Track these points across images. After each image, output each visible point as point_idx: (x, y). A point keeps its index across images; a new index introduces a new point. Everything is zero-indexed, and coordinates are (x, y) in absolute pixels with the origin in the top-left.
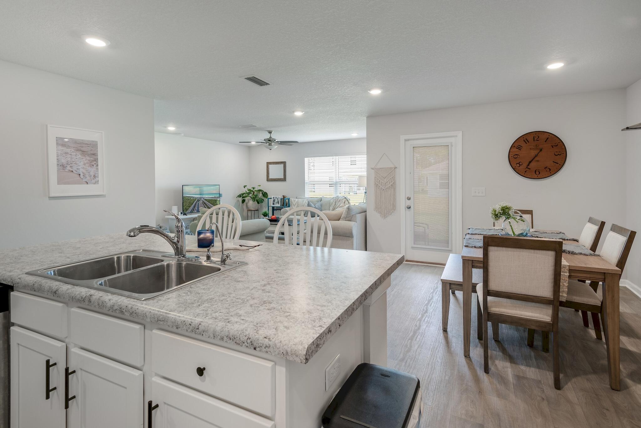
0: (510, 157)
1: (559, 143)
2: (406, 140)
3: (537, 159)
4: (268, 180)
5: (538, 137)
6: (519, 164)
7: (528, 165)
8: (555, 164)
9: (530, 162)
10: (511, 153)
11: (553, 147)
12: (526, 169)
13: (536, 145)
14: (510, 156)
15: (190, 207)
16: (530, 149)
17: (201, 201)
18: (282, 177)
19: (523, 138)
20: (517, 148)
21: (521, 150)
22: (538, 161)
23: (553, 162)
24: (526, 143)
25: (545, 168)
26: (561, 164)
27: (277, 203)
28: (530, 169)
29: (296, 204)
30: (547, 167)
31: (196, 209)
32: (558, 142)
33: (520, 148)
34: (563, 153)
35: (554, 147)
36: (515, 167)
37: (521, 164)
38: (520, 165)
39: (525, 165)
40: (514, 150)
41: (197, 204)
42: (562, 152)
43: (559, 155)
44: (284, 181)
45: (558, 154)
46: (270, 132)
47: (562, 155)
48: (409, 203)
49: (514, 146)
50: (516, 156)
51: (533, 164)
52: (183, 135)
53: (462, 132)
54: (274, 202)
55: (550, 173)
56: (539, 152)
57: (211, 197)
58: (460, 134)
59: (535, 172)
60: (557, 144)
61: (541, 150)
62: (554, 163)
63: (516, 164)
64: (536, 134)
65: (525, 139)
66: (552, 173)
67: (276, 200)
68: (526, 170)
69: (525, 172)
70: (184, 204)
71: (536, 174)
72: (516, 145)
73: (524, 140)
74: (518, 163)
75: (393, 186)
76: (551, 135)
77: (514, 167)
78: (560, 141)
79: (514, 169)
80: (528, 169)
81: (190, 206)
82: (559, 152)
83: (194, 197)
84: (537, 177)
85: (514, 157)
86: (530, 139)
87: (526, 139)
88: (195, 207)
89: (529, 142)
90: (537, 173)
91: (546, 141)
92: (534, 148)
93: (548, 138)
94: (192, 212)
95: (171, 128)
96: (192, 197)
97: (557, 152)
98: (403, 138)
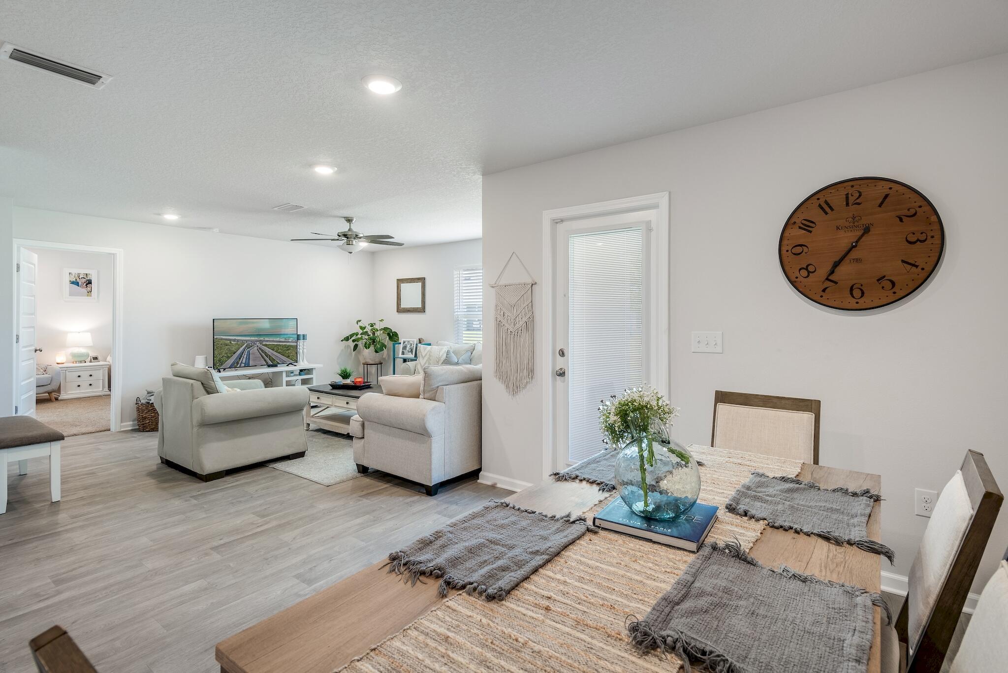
0: (784, 252)
1: (920, 207)
2: (557, 222)
3: (854, 255)
4: (400, 310)
5: (860, 196)
6: (807, 269)
7: (832, 272)
8: (909, 267)
9: (836, 265)
10: (785, 242)
11: (901, 220)
12: (823, 282)
13: (854, 218)
14: (784, 249)
15: (228, 358)
16: (838, 228)
17: (256, 348)
18: (420, 305)
19: (818, 199)
20: (800, 228)
21: (810, 232)
22: (858, 260)
23: (903, 261)
24: (826, 213)
25: (878, 280)
26: (928, 268)
27: (409, 352)
28: (836, 283)
29: (426, 355)
30: (884, 277)
31: (244, 362)
32: (918, 204)
33: (809, 226)
34: (932, 237)
35: (904, 219)
36: (797, 278)
37: (811, 269)
38: (809, 272)
39: (823, 272)
40: (795, 232)
41: (246, 352)
42: (930, 234)
43: (921, 241)
44: (421, 312)
45: (918, 240)
46: (349, 220)
47: (929, 242)
48: (560, 363)
49: (795, 223)
50: (798, 250)
51: (845, 271)
52: (216, 230)
53: (670, 193)
54: (404, 351)
55: (894, 293)
56: (862, 236)
57: (278, 340)
58: (663, 199)
59: (852, 289)
60: (912, 211)
61: (867, 230)
62: (906, 265)
63: (800, 270)
64: (852, 186)
65: (822, 202)
66: (900, 294)
67: (408, 346)
68: (825, 285)
69: (824, 291)
70: (216, 352)
71: (853, 297)
72: (798, 219)
73: (820, 206)
74: (803, 268)
75: (530, 325)
76: (896, 187)
77: (793, 279)
78: (924, 203)
79: (793, 283)
80: (828, 284)
81: (229, 355)
82: (922, 233)
83: (238, 340)
84: (857, 306)
85: (794, 251)
86: (837, 200)
87: (826, 202)
88: (240, 359)
89: (832, 209)
90: (857, 293)
91: (880, 206)
92: (847, 224)
93: (886, 196)
94: (233, 366)
95: (171, 217)
96: (234, 340)
97: (914, 234)
98: (548, 216)
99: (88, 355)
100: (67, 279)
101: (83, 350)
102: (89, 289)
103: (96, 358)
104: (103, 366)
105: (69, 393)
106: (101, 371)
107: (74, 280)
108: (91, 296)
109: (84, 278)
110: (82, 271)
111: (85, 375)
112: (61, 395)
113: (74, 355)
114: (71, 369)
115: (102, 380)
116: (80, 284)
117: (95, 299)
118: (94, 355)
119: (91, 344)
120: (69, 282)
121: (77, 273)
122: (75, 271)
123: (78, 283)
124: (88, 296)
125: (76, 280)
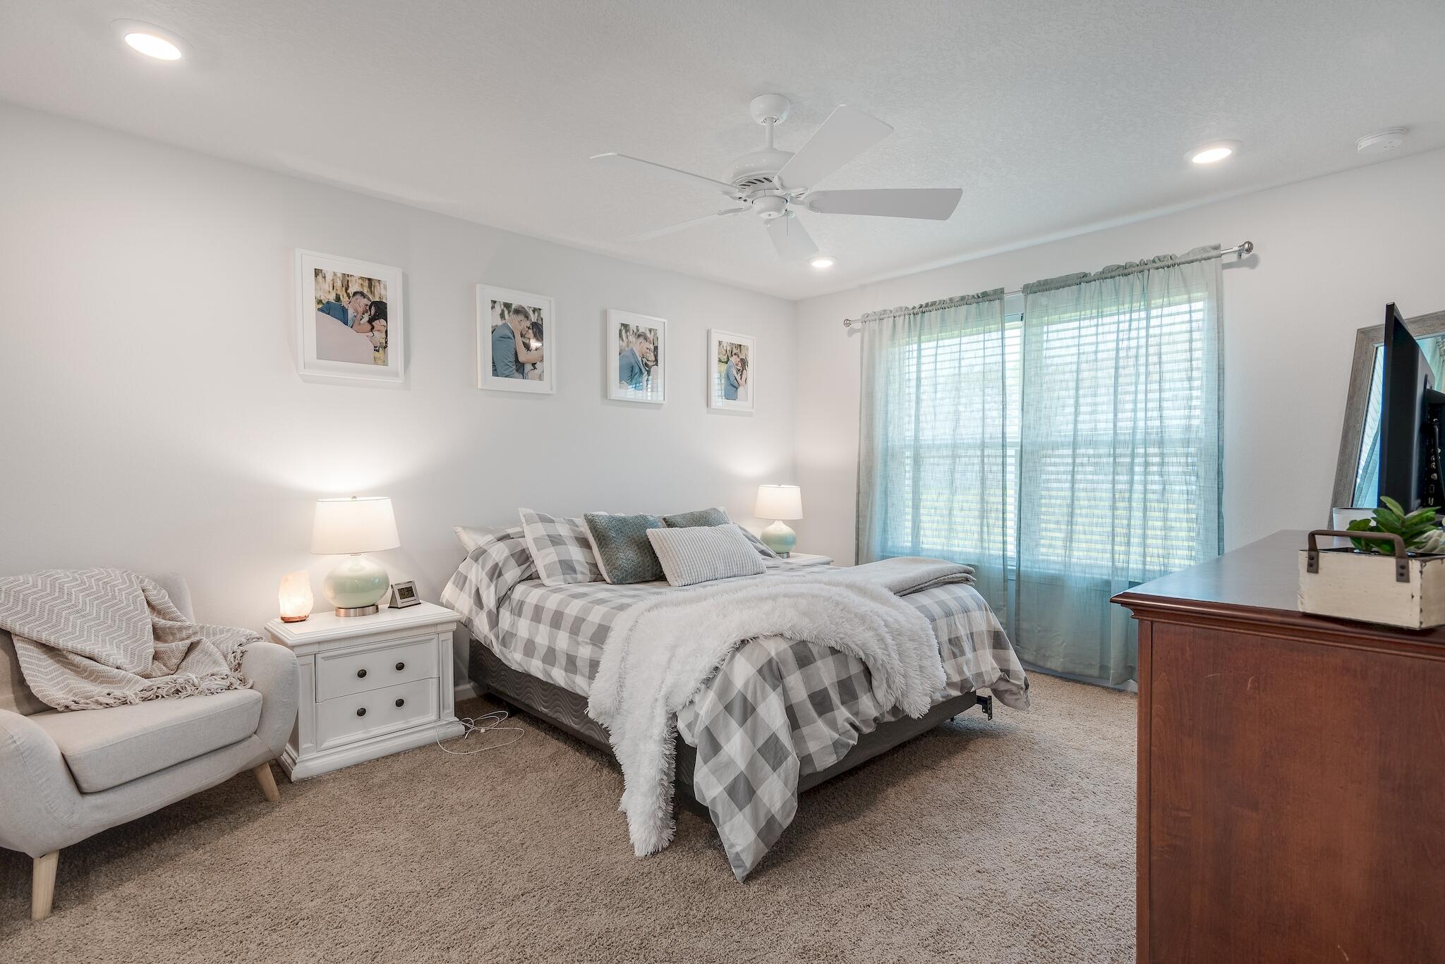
99: (384, 582)
100: (307, 295)
101: (367, 566)
102: (379, 336)
103: (407, 592)
104: (440, 628)
105: (326, 744)
106: (432, 647)
107: (332, 298)
108: (385, 363)
109: (362, 294)
110: (359, 269)
111: (380, 664)
112: (304, 757)
113: (343, 587)
114: (332, 646)
115: (435, 681)
116: (351, 313)
117: (397, 375)
118: (399, 578)
119: (397, 545)
120: (312, 307)
121: (339, 275)
122: (336, 265)
123: (345, 311)
124: (375, 361)
125: (338, 298)
